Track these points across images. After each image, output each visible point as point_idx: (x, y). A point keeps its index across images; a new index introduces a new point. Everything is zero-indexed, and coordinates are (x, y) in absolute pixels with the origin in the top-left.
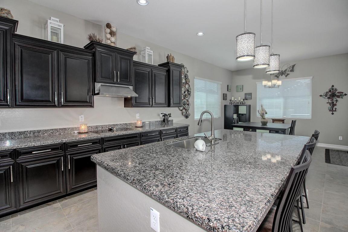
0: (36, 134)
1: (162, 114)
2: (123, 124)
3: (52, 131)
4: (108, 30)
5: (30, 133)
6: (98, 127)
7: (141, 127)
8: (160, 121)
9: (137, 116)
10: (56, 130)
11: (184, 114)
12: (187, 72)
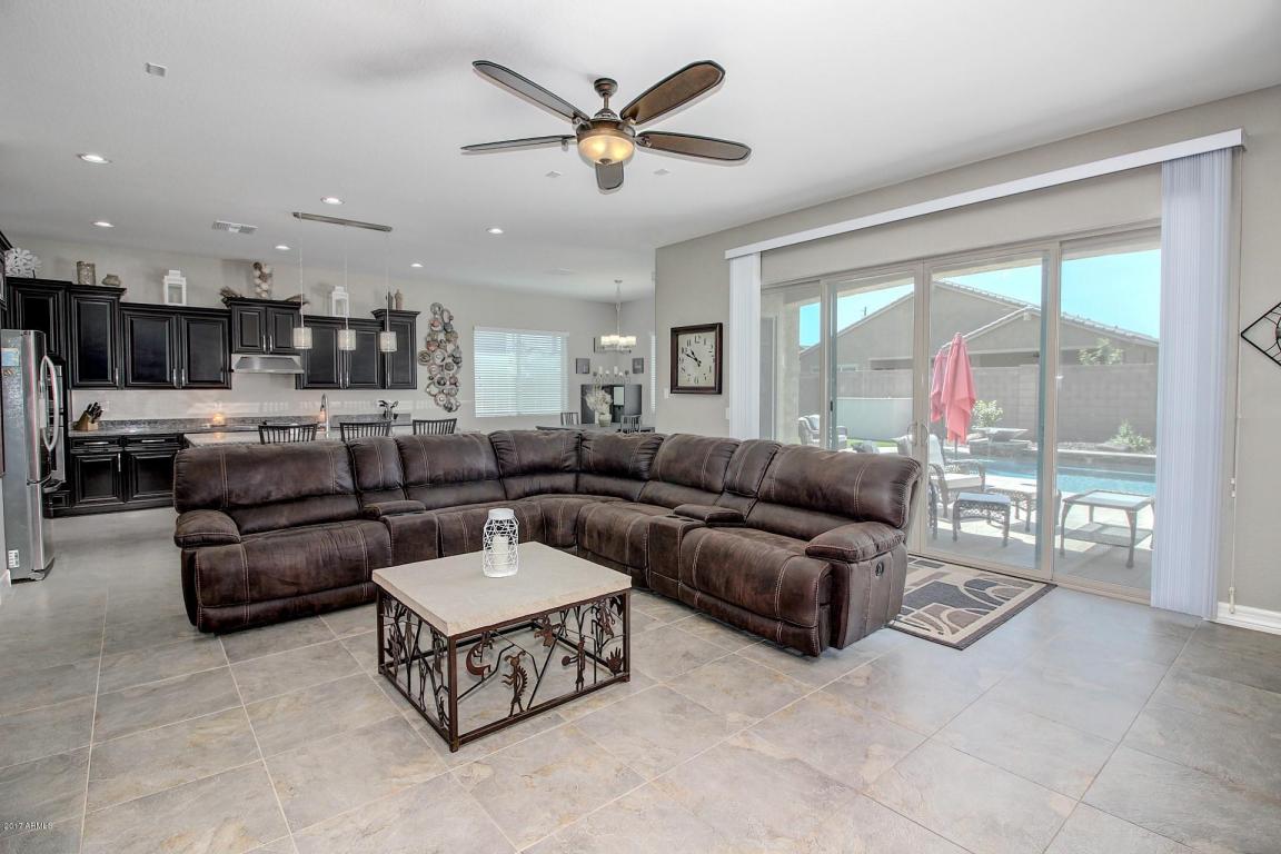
1: (380, 401)
4: (257, 273)
8: (376, 415)
11: (441, 403)
12: (451, 318)
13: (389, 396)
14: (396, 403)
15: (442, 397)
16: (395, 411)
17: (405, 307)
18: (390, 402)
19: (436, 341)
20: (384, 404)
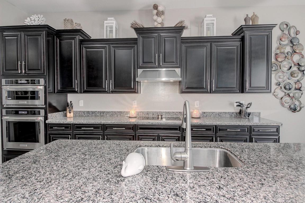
0: (102, 114)
1: (237, 102)
2: (177, 112)
3: (111, 113)
4: (155, 11)
5: (98, 113)
6: (149, 113)
7: (199, 118)
8: (233, 113)
9: (196, 104)
10: (115, 112)
11: (286, 105)
12: (297, 33)
13: (244, 98)
14: (250, 104)
15: (287, 99)
16: (249, 110)
17: (261, 21)
18: (245, 103)
19: (283, 53)
20: (240, 105)
